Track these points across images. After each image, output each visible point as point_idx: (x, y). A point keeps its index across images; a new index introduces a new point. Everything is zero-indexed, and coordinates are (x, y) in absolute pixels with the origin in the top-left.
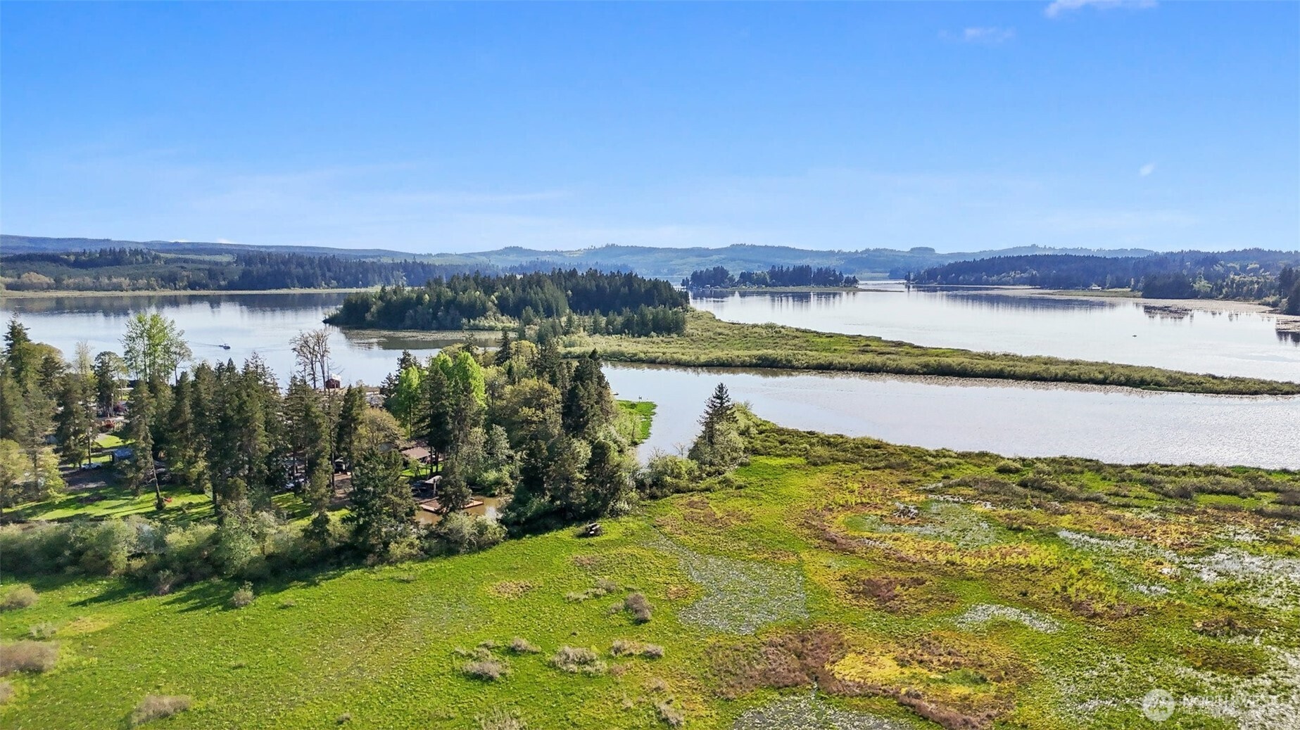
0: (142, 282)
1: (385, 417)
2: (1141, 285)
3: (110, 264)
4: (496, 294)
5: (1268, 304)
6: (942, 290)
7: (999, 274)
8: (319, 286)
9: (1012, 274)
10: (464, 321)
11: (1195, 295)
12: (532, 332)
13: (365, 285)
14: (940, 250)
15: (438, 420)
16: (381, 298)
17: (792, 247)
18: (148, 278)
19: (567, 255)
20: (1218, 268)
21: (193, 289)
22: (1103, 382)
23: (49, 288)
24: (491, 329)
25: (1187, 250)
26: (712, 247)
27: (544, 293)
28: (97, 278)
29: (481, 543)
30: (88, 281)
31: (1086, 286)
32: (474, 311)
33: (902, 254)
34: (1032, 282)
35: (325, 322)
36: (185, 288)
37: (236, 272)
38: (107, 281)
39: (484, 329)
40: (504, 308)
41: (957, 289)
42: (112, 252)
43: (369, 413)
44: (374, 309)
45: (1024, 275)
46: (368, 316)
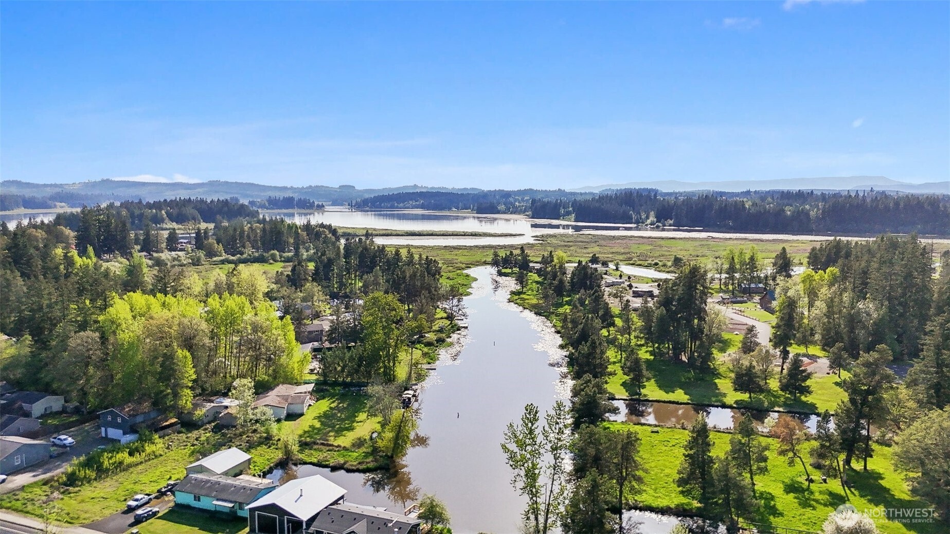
2: (475, 208)
5: (527, 215)
6: (371, 211)
7: (403, 202)
9: (411, 202)
11: (498, 212)
20: (511, 199)
22: (464, 235)
25: (498, 189)
31: (450, 209)
33: (334, 190)
34: (422, 207)
41: (381, 211)
45: (417, 203)
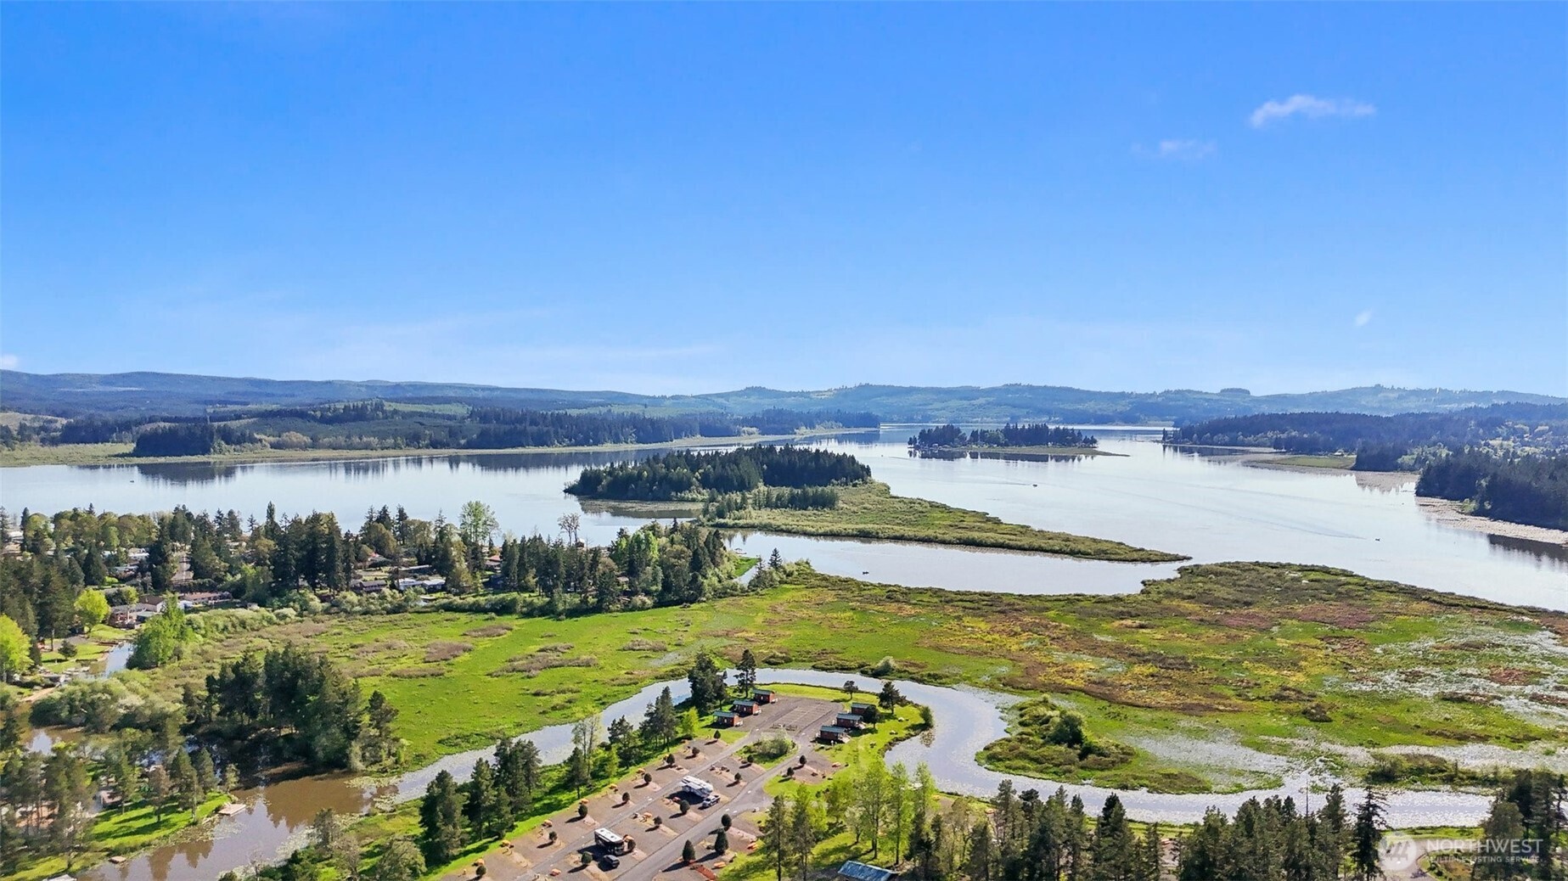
0: (391, 441)
1: (609, 561)
3: (354, 420)
4: (701, 471)
7: (1256, 434)
8: (552, 444)
10: (673, 494)
12: (714, 508)
13: (596, 444)
14: (1256, 392)
15: (631, 563)
16: (610, 473)
17: (1076, 388)
18: (395, 438)
19: (814, 396)
21: (435, 448)
23: (305, 447)
24: (693, 500)
26: (984, 386)
27: (739, 469)
28: (349, 437)
29: (643, 608)
30: (341, 439)
32: (683, 485)
33: (1207, 397)
34: (1277, 445)
35: (565, 491)
36: (427, 447)
37: (474, 428)
38: (358, 440)
39: (688, 501)
40: (705, 482)
42: (355, 408)
43: (602, 559)
44: (604, 482)
46: (600, 488)
